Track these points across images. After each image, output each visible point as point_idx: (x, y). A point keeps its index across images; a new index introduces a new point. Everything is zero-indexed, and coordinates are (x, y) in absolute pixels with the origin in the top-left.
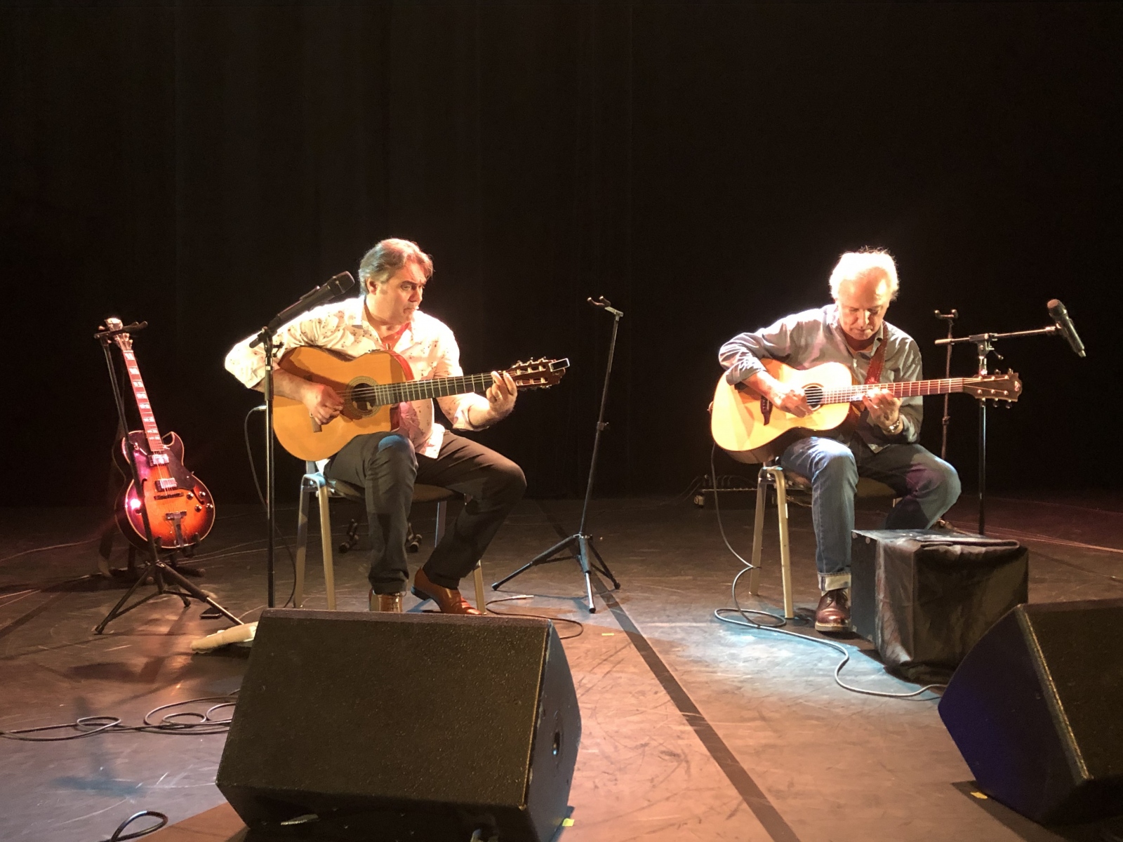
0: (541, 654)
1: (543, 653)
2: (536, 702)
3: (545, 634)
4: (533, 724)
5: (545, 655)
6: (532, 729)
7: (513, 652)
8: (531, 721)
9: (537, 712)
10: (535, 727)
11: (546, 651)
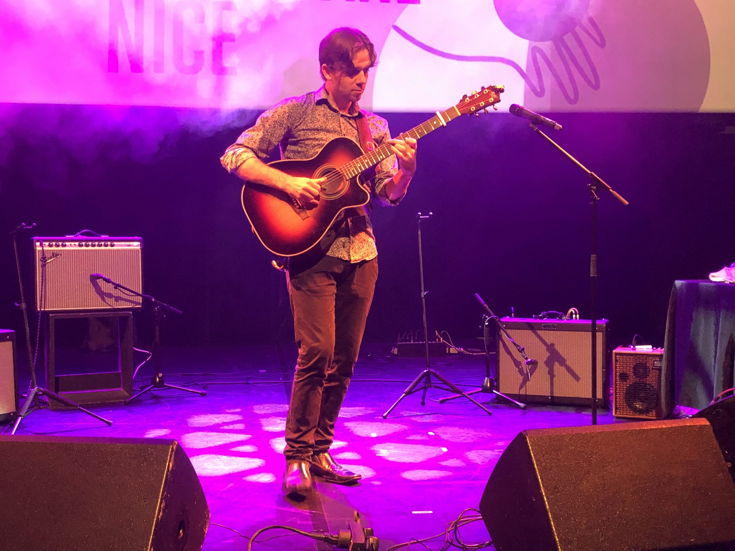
0: (166, 465)
1: (167, 464)
2: (159, 500)
3: (170, 450)
4: (156, 516)
5: (169, 465)
6: (155, 519)
7: (145, 464)
8: (154, 513)
9: (160, 507)
10: (158, 518)
11: (169, 463)
